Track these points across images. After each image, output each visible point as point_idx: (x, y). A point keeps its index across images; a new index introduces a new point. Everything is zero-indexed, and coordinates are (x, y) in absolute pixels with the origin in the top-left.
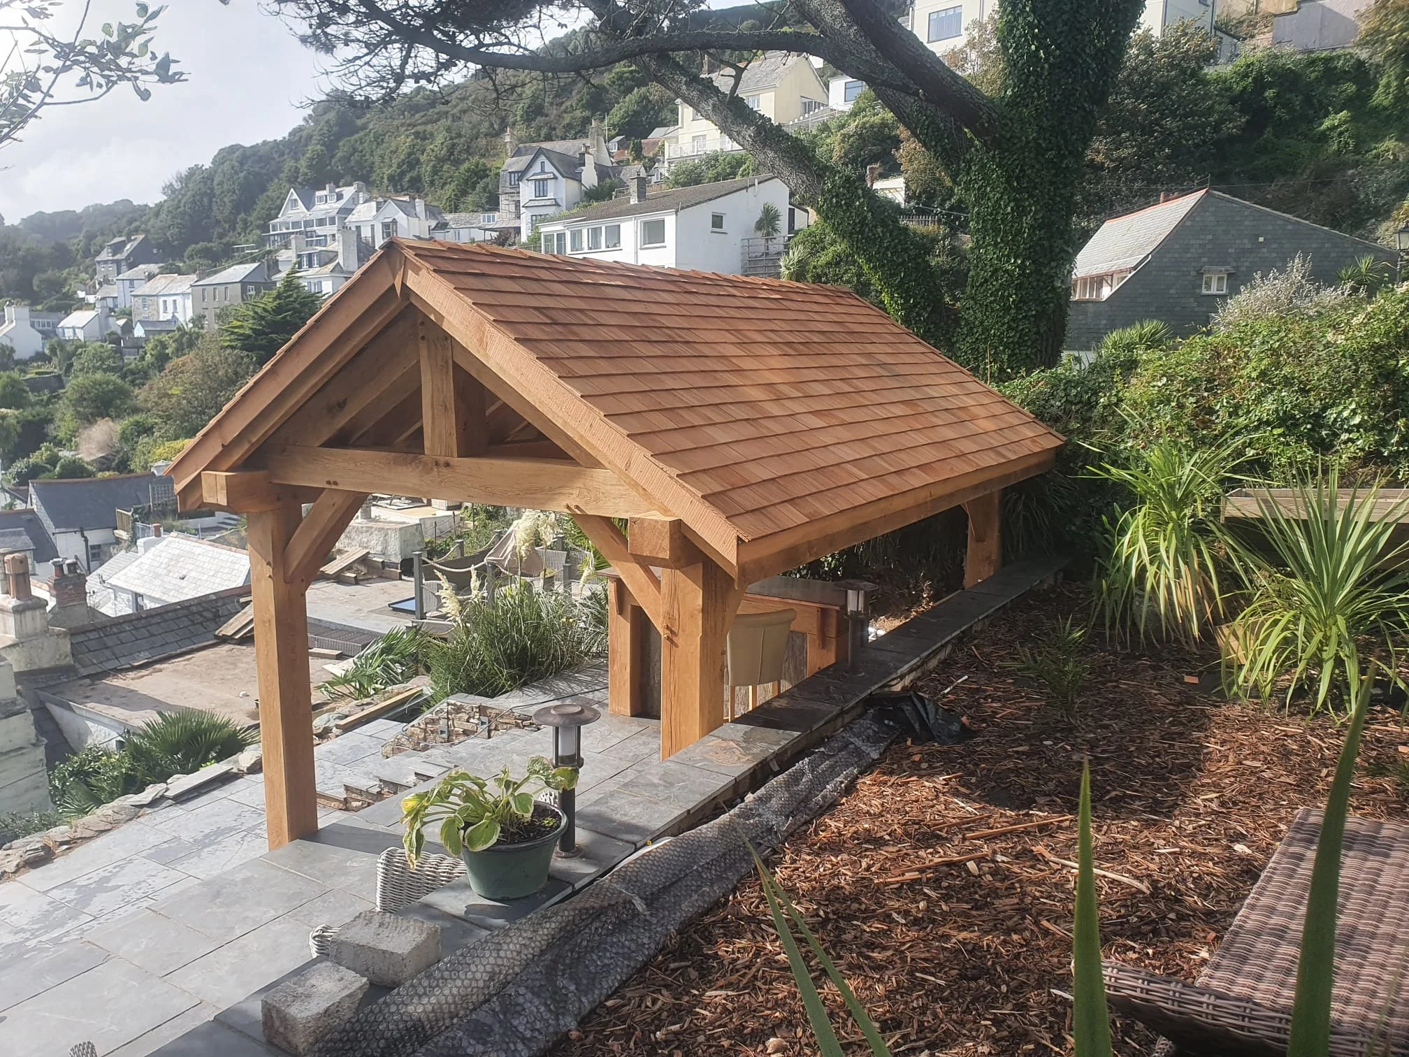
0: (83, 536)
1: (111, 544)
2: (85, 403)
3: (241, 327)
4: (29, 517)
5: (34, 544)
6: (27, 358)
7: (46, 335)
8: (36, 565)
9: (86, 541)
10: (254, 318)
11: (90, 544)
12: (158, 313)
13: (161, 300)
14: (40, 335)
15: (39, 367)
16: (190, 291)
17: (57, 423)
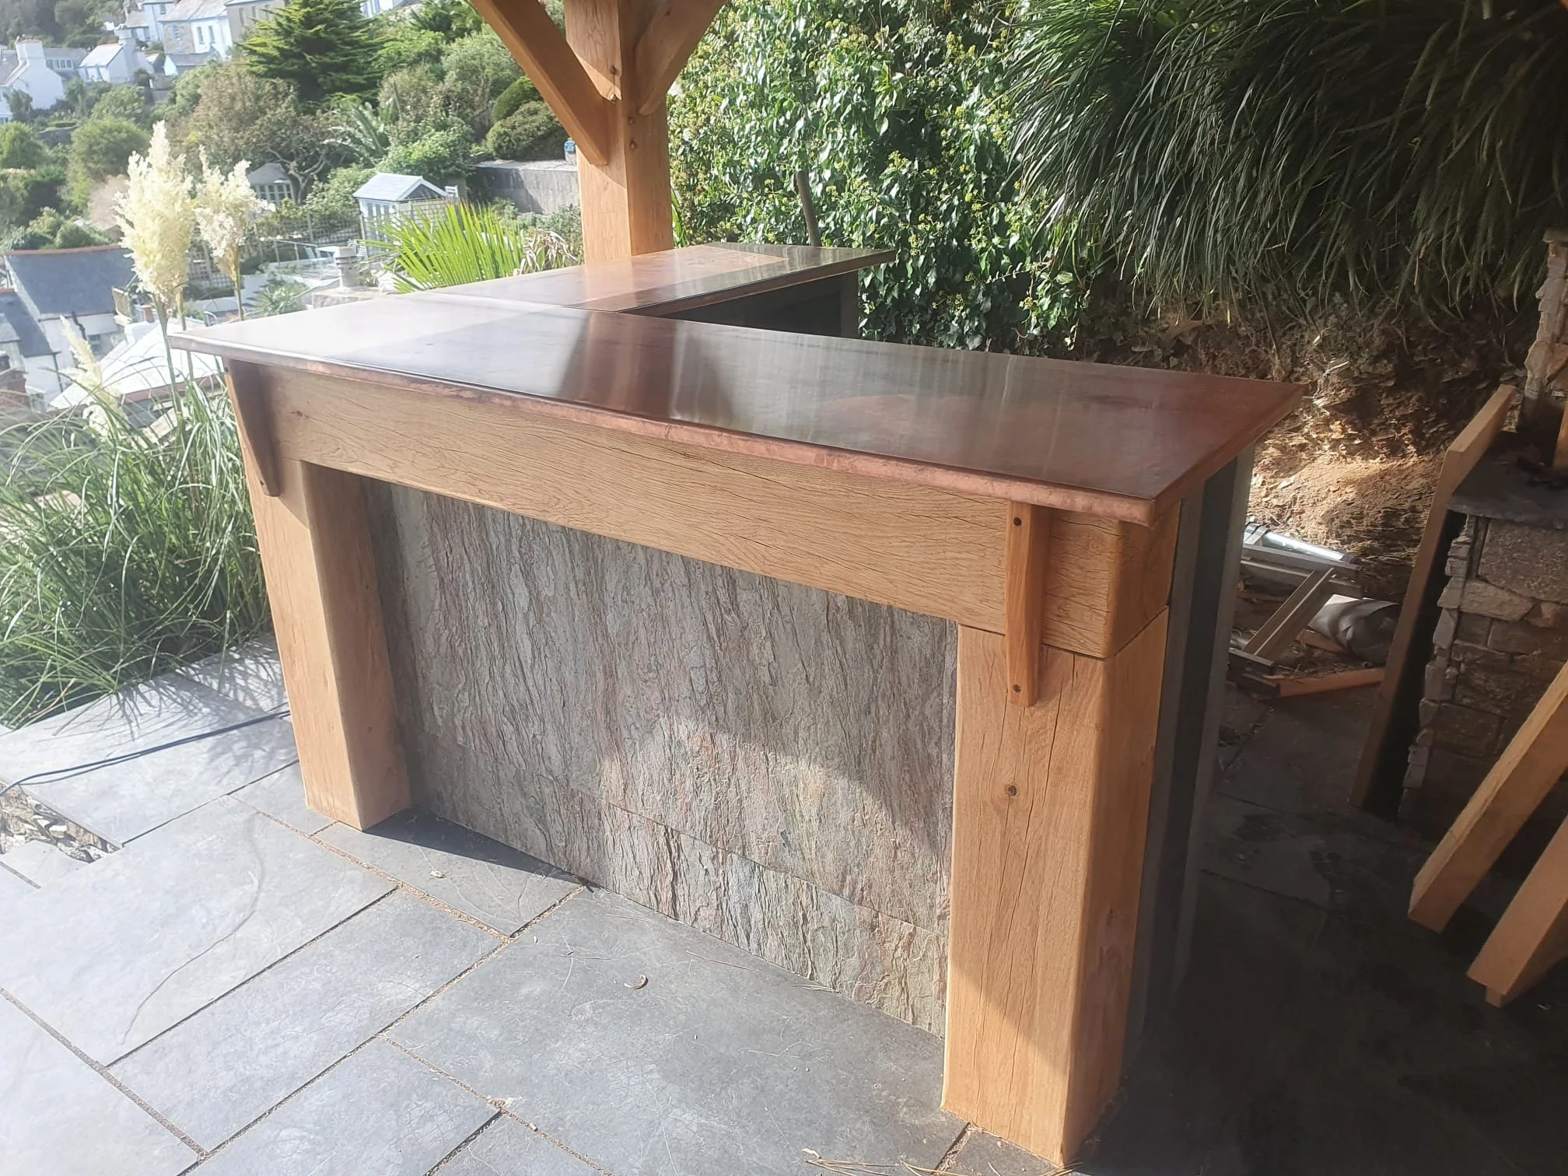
0: (76, 322)
1: (111, 333)
2: (96, 158)
3: (264, 45)
4: (10, 299)
5: (18, 334)
6: (48, 107)
7: (66, 76)
8: (25, 360)
9: (82, 329)
10: (278, 33)
11: (88, 333)
12: (193, 45)
13: (194, 26)
14: (60, 78)
15: (60, 117)
16: (225, 13)
17: (72, 184)
